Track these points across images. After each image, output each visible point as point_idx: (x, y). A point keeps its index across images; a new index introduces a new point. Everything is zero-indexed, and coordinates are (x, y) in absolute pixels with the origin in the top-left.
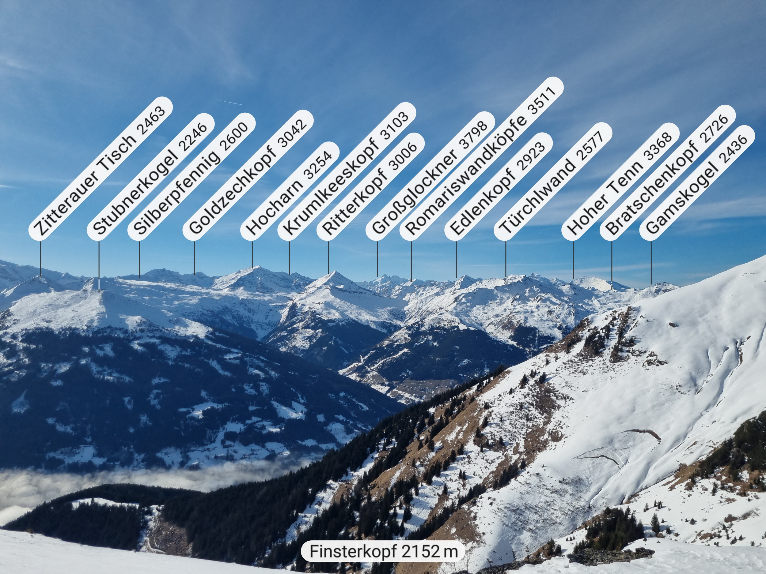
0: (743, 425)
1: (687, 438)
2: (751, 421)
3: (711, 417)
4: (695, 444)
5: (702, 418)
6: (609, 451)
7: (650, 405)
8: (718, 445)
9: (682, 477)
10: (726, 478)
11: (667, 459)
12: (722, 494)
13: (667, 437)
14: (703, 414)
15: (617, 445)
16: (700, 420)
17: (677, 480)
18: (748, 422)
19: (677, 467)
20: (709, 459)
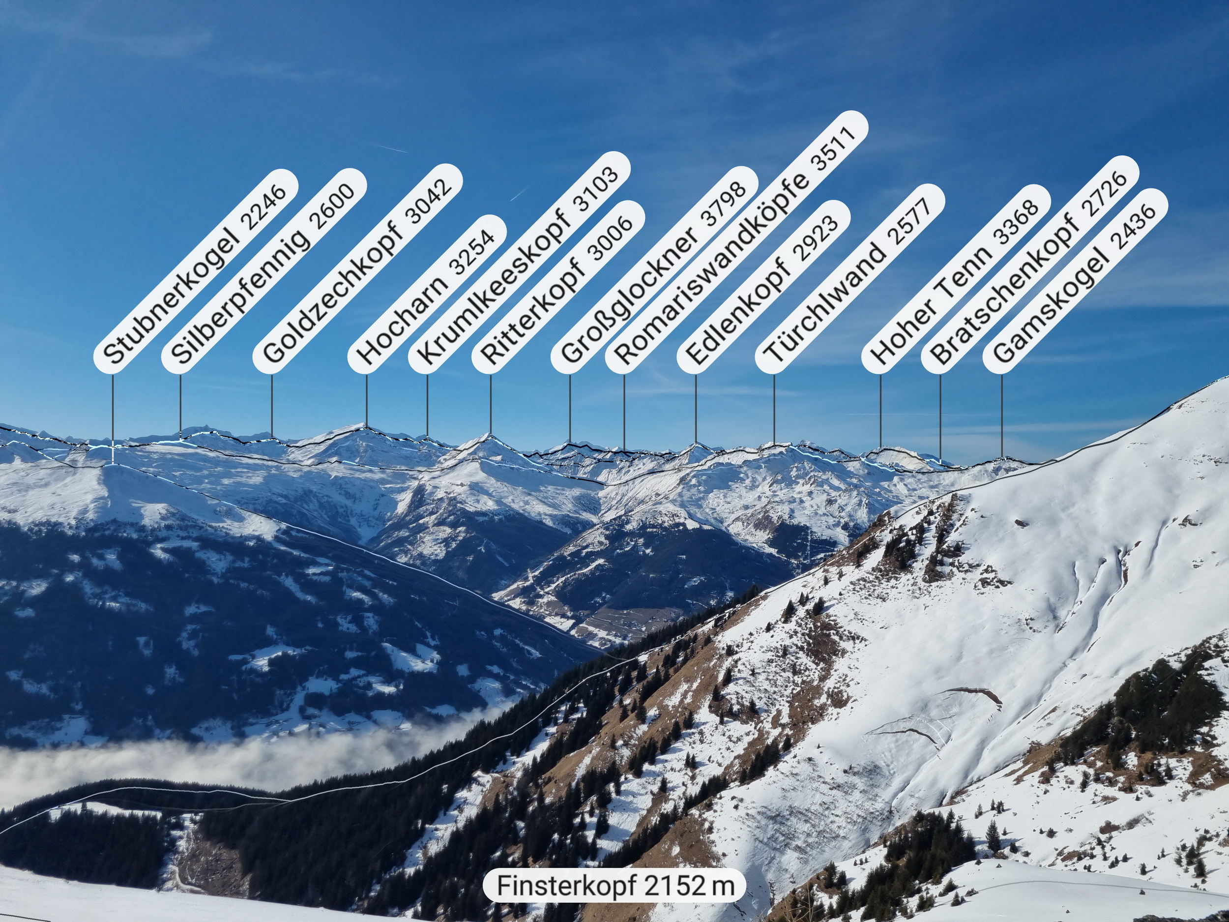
0: (1128, 681)
1: (1042, 702)
2: (1141, 675)
3: (1080, 669)
4: (1054, 710)
5: (1066, 670)
6: (921, 722)
7: (985, 650)
8: (1090, 713)
9: (1035, 763)
10: (1102, 763)
11: (1011, 734)
12: (1096, 790)
13: (1012, 701)
14: (1066, 663)
15: (934, 713)
16: (1062, 673)
17: (1027, 768)
18: (1136, 676)
19: (1027, 746)
20: (1076, 735)
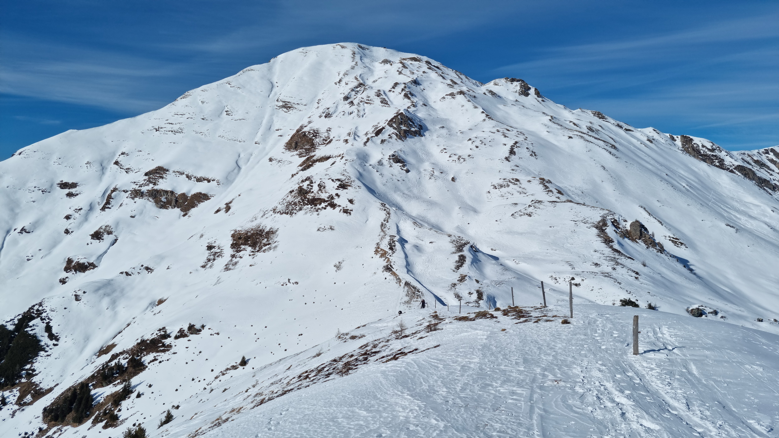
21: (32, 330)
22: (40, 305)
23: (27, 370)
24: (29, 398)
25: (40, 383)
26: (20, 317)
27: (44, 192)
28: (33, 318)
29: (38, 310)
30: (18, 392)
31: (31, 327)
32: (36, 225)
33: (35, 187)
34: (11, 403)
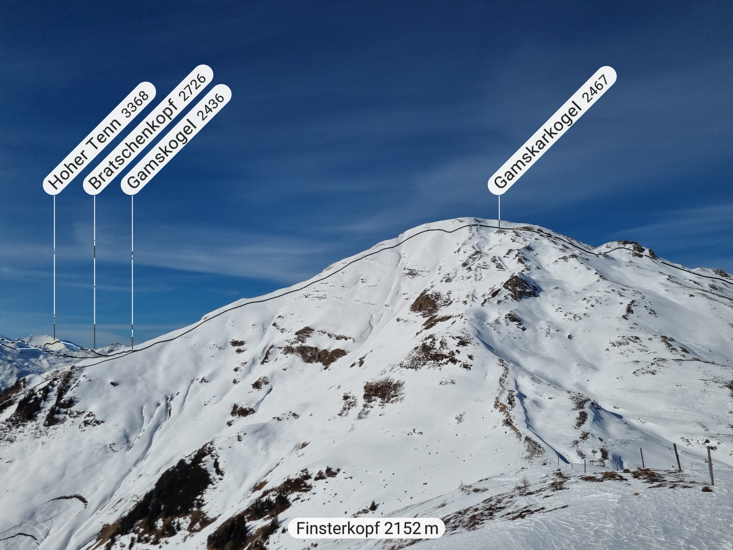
0: (163, 476)
1: (113, 497)
2: (170, 470)
3: (139, 471)
4: (120, 501)
5: (131, 474)
6: (28, 526)
7: (80, 468)
8: (141, 498)
9: (103, 538)
10: (143, 529)
11: (91, 522)
12: (138, 547)
13: (93, 499)
14: (131, 469)
15: (39, 518)
16: (128, 476)
17: (98, 543)
18: (168, 472)
19: (100, 528)
20: (131, 514)
21: (204, 465)
22: (212, 443)
23: (198, 500)
24: (198, 525)
25: (207, 512)
26: (196, 453)
27: (220, 349)
28: (205, 455)
29: (209, 448)
30: (190, 520)
31: (203, 462)
32: (213, 375)
33: (214, 345)
34: (184, 529)
